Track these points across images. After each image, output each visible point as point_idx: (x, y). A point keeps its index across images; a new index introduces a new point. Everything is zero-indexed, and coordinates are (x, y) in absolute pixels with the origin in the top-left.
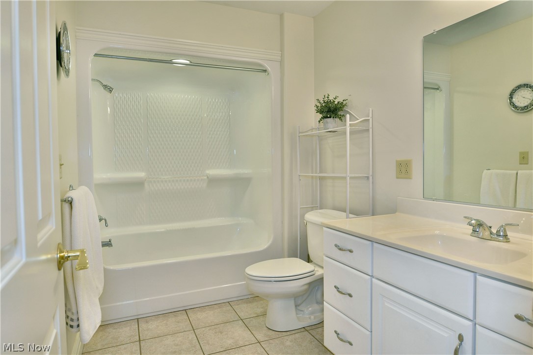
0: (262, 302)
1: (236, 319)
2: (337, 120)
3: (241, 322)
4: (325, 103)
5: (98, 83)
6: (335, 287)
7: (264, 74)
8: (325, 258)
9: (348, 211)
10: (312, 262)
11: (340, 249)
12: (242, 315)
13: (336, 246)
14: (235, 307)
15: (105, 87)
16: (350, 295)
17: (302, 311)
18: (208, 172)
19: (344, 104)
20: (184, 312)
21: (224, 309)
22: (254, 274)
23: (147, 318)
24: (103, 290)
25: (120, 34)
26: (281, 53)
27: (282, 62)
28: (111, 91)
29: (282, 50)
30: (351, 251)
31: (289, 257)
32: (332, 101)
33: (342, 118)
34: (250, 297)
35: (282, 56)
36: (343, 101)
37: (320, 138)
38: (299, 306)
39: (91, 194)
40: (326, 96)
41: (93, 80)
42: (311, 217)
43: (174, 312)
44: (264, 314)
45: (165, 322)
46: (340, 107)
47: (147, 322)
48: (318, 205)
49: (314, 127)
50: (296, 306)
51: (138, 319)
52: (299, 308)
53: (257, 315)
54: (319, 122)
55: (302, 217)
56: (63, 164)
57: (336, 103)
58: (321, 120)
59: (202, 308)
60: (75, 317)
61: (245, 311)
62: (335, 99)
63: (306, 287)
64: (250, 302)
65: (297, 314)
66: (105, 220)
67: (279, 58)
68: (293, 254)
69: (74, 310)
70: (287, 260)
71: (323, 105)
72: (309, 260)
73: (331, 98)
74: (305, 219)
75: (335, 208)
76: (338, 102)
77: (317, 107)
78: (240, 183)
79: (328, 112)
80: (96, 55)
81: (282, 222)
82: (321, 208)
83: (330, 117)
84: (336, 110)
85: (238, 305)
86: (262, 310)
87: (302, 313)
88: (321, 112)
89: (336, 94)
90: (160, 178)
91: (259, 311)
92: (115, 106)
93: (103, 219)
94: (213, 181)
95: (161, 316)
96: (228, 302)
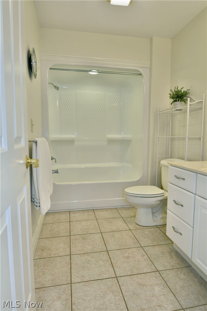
0: (134, 210)
1: (119, 217)
2: (183, 103)
3: (122, 219)
4: (175, 92)
5: (52, 85)
6: (174, 201)
7: (140, 76)
8: (169, 184)
9: (186, 159)
10: (163, 189)
11: (178, 178)
12: (123, 215)
13: (175, 176)
14: (120, 211)
15: (55, 87)
16: (182, 206)
17: (156, 216)
18: (107, 136)
19: (187, 92)
20: (93, 210)
21: (113, 211)
22: (130, 192)
23: (74, 212)
24: (53, 192)
25: (62, 56)
26: (150, 62)
27: (150, 69)
28: (58, 90)
29: (151, 61)
30: (184, 179)
31: (151, 185)
32: (180, 90)
33: (186, 101)
34: (128, 207)
35: (151, 65)
36: (187, 90)
37: (173, 115)
38: (154, 213)
39: (48, 143)
40: (176, 87)
41: (49, 83)
42: (164, 162)
43: (88, 210)
44: (135, 216)
45: (83, 214)
46: (185, 94)
47: (74, 213)
48: (169, 156)
49: (169, 108)
50: (153, 213)
51: (70, 211)
52: (154, 215)
53: (130, 216)
54: (171, 104)
55: (159, 163)
56: (33, 125)
57: (182, 92)
58: (172, 103)
59: (102, 210)
60: (38, 202)
61: (125, 213)
62: (182, 89)
63: (158, 202)
64: (128, 210)
65: (153, 218)
66: (55, 159)
67: (149, 66)
68: (153, 184)
69: (38, 198)
70: (149, 187)
71: (174, 93)
72: (162, 188)
73: (179, 89)
74: (161, 163)
75: (179, 158)
76: (184, 91)
77: (170, 94)
78: (125, 143)
79: (177, 97)
80: (50, 69)
81: (148, 166)
82: (171, 158)
83: (178, 101)
84: (182, 96)
85: (121, 210)
86: (133, 214)
87: (156, 217)
88: (173, 98)
89: (183, 86)
90: (83, 138)
91: (132, 214)
92: (61, 98)
93: (54, 158)
94: (111, 141)
95: (81, 211)
96: (116, 208)
